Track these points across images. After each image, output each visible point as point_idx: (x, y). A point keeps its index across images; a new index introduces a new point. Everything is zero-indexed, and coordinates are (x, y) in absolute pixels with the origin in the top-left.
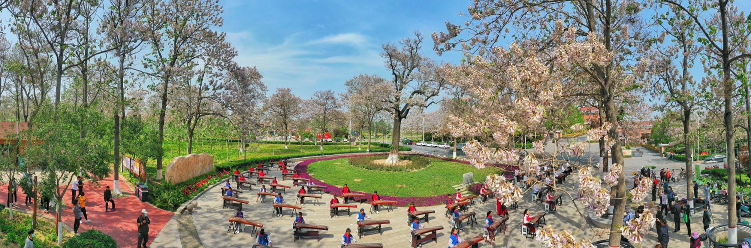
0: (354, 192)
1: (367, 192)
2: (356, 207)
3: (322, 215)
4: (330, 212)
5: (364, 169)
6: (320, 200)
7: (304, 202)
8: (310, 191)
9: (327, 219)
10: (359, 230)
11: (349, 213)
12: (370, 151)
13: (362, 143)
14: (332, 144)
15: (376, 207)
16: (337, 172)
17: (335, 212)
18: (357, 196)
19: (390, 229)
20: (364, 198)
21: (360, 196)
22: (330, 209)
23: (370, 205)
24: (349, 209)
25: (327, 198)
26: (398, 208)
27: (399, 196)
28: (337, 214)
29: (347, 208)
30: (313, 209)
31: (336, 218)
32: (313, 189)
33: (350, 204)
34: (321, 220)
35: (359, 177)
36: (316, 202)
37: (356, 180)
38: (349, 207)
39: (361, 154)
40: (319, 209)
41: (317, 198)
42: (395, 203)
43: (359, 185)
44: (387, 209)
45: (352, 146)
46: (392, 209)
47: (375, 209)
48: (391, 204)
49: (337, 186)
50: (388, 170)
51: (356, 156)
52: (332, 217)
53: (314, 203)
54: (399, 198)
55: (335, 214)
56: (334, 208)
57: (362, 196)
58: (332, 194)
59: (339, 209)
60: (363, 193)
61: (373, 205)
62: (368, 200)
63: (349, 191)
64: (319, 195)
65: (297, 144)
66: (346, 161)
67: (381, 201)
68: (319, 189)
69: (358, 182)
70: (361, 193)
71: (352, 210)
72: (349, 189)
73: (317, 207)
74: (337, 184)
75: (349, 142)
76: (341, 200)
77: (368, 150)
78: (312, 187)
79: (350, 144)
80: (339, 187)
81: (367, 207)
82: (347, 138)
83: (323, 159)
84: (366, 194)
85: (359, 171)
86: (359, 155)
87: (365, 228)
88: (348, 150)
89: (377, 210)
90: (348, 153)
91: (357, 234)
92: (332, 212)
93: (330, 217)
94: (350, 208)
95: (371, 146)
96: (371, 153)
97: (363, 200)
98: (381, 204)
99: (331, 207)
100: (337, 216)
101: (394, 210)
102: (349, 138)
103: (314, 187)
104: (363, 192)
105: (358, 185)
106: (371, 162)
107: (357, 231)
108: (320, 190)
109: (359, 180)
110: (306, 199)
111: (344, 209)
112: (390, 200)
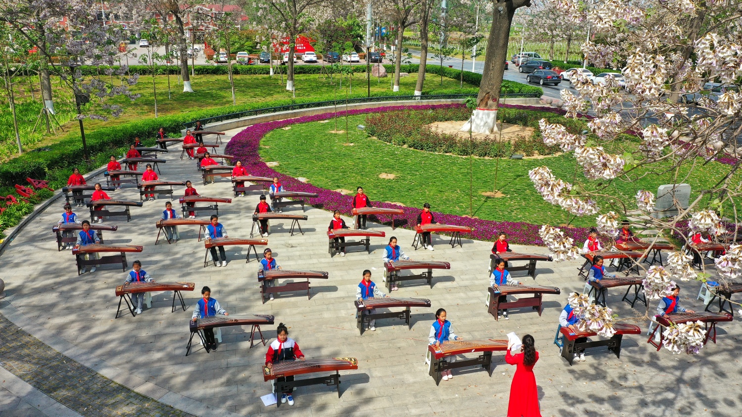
0: (379, 205)
1: (409, 205)
2: (383, 235)
3: (311, 252)
4: (328, 247)
5: (405, 146)
6: (303, 224)
7: (269, 229)
8: (278, 205)
9: (323, 260)
10: (388, 277)
11: (367, 247)
12: (424, 96)
13: (402, 69)
14: (317, 70)
15: (426, 238)
16: (339, 155)
17: (338, 245)
18: (385, 213)
19: (450, 279)
20: (401, 218)
21: (393, 213)
22: (327, 240)
23: (413, 233)
24: (368, 240)
25: (320, 218)
26: (475, 241)
27: (482, 216)
28: (343, 250)
29: (364, 238)
30: (290, 242)
31: (340, 257)
32: (284, 200)
33: (369, 230)
34: (311, 262)
35: (390, 168)
36: (296, 227)
37: (383, 176)
38: (368, 235)
39: (400, 103)
40: (302, 241)
41: (297, 219)
42: (469, 231)
43: (391, 189)
44: (450, 242)
45: (374, 76)
46: (460, 243)
47: (425, 242)
48: (458, 233)
49: (338, 190)
50: (465, 153)
51: (384, 109)
52: (333, 255)
53: (292, 231)
54: (481, 222)
55: (337, 249)
56: (336, 239)
57: (396, 214)
58: (328, 209)
59: (347, 239)
60: (400, 207)
61: (419, 231)
62: (410, 221)
63: (368, 203)
64: (300, 213)
65: (215, 71)
66: (360, 125)
67: (438, 226)
68: (298, 199)
69: (389, 181)
70: (395, 206)
71: (374, 241)
72: (367, 199)
73: (298, 238)
74: (338, 187)
75: (364, 63)
76: (351, 222)
77: (417, 93)
78: (281, 197)
79: (368, 69)
80: (344, 192)
81: (405, 237)
82: (358, 49)
83: (298, 121)
84: (405, 209)
85: (393, 154)
86: (393, 108)
87: (399, 274)
88: (362, 92)
89: (429, 243)
90: (364, 100)
91: (384, 284)
92: (332, 247)
93: (330, 255)
94: (371, 238)
95: (428, 76)
96: (425, 102)
97: (398, 222)
98: (439, 231)
99: (330, 237)
100: (342, 254)
101: (464, 245)
102: (365, 50)
103: (286, 196)
104: (398, 204)
105: (389, 186)
106: (423, 127)
107: (385, 279)
108: (302, 202)
109: (391, 176)
110: (271, 223)
111: (357, 239)
112: (459, 225)
